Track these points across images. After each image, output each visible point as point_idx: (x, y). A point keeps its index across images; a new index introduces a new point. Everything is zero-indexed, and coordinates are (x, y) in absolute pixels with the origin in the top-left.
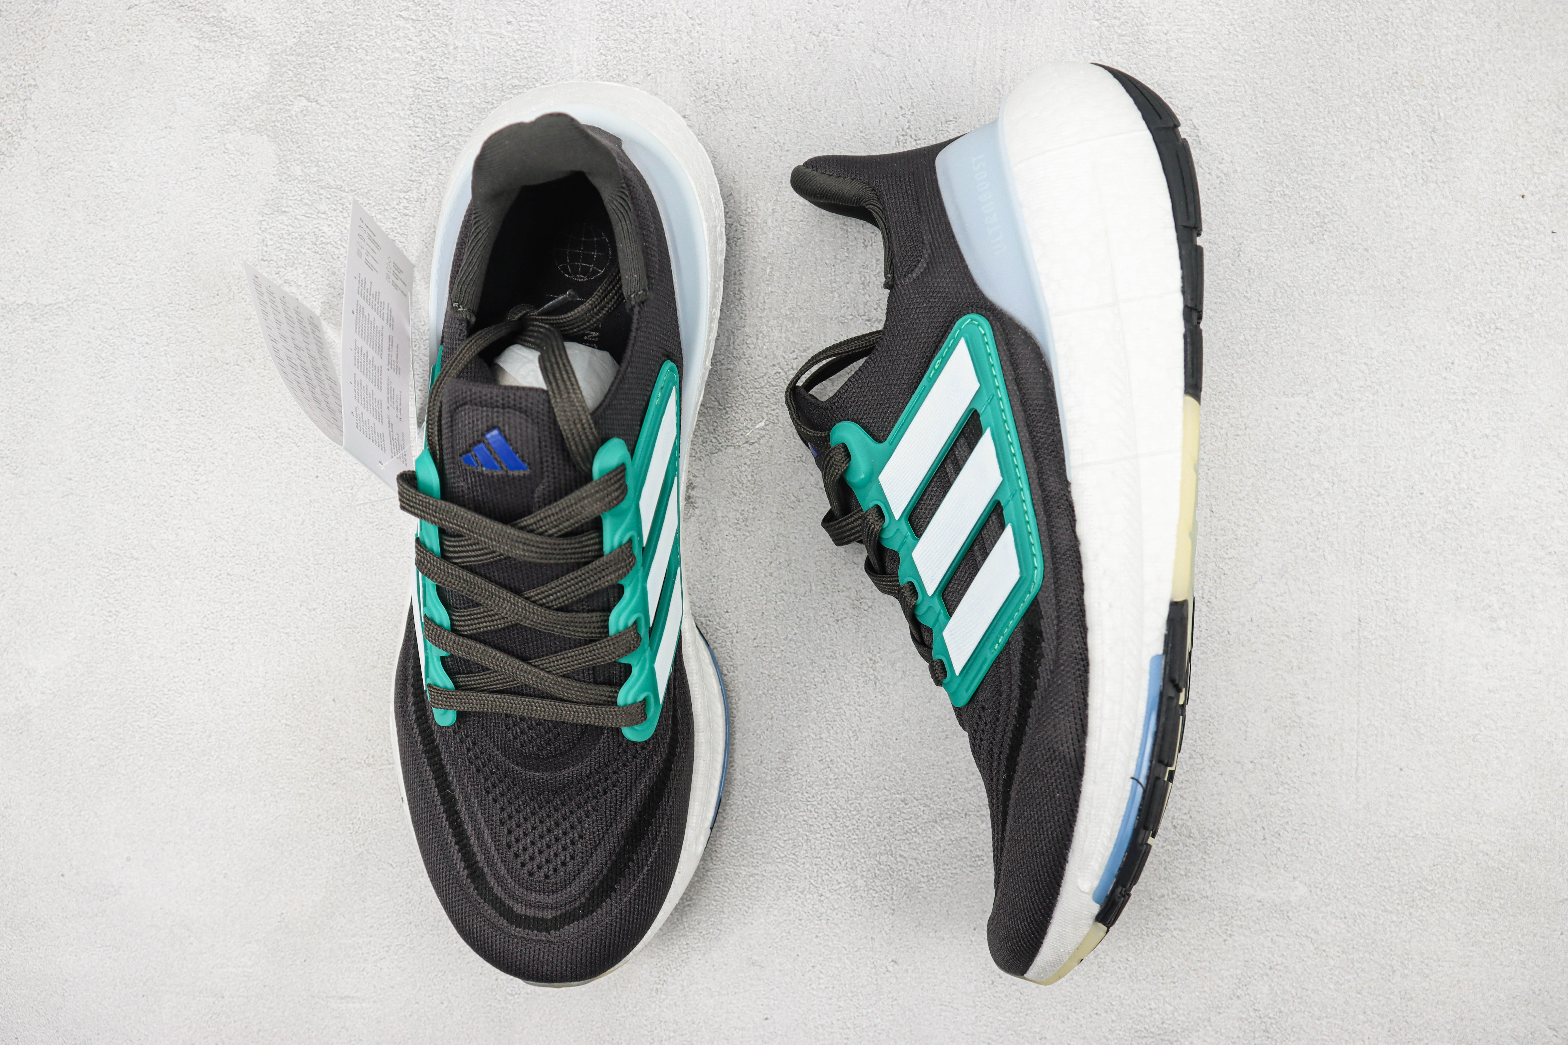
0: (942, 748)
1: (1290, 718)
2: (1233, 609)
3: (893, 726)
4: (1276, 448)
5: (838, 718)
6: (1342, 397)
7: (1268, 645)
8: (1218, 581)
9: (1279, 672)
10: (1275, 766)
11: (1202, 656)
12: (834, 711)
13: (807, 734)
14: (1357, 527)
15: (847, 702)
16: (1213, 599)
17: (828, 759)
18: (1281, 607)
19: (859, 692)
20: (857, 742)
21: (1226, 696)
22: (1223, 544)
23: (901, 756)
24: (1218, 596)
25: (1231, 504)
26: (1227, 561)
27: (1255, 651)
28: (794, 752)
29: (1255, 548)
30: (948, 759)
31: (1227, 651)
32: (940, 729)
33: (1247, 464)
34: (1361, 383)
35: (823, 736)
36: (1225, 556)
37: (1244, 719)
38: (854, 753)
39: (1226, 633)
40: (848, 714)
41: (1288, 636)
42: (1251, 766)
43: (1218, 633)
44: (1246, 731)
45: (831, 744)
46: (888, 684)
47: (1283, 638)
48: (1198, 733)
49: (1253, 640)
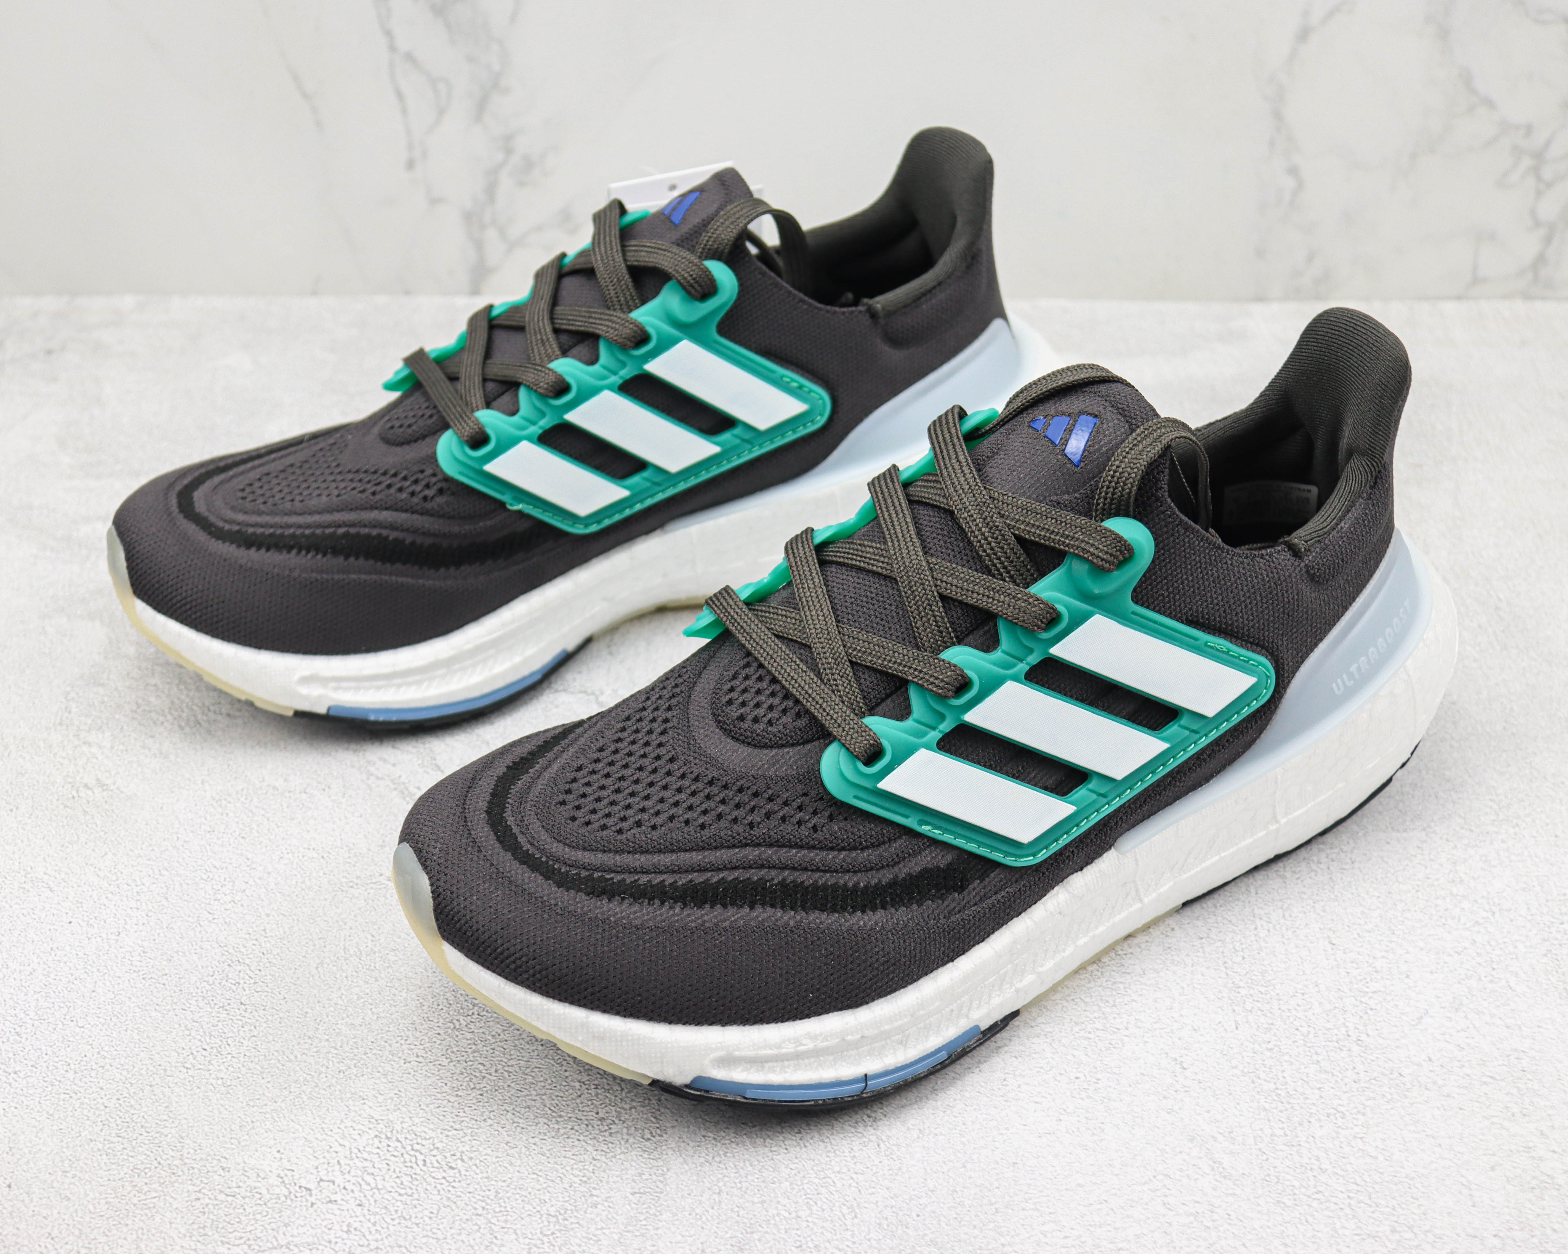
0: (991, 1225)
1: (1534, 1178)
2: (1397, 1047)
3: (911, 1199)
4: (1400, 880)
5: (823, 1190)
6: (1471, 831)
7: (1466, 1088)
8: (1365, 1017)
9: (1495, 1120)
10: (1535, 1240)
11: (1369, 1103)
12: (816, 1181)
13: (775, 1212)
14: (1545, 955)
15: (837, 1169)
16: (1363, 1037)
17: (810, 1245)
18: (1468, 1044)
19: (854, 1157)
20: (856, 1221)
21: (1423, 1150)
22: (1359, 978)
23: (927, 1238)
24: (1370, 1033)
25: (1357, 936)
26: (1371, 995)
27: (1448, 1096)
28: (756, 1236)
29: (1407, 981)
30: (1003, 1240)
31: (1406, 1097)
32: (985, 1201)
33: (1366, 896)
34: (1493, 817)
35: (800, 1213)
36: (1366, 989)
37: (1462, 1180)
38: (852, 1236)
39: (1396, 1075)
40: (839, 1184)
41: (1491, 1077)
42: (1496, 1242)
43: (1384, 1075)
44: (1471, 1195)
45: (814, 1223)
46: (898, 1145)
47: (1484, 1079)
48: (1394, 1198)
49: (1440, 1082)
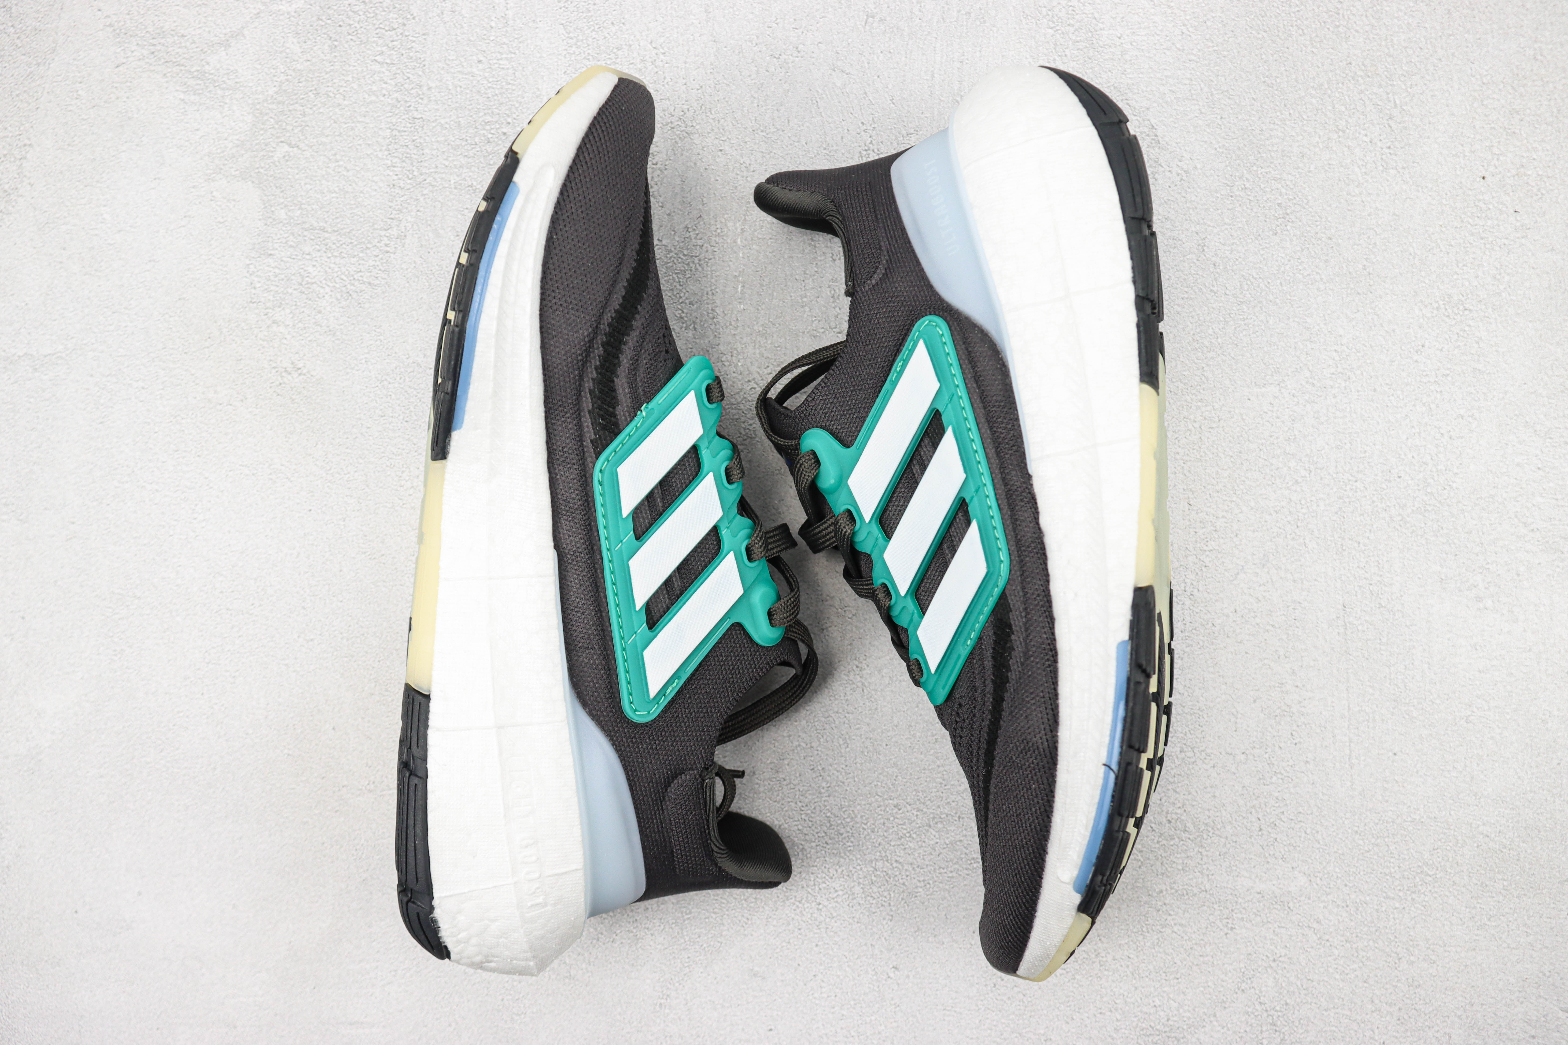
0: (932, 751)
1: (1279, 708)
2: (1216, 601)
3: (882, 733)
4: (1251, 439)
5: (827, 726)
6: (1314, 385)
7: (1253, 635)
8: (1200, 573)
9: (1266, 661)
10: (1267, 756)
11: (1187, 649)
12: (823, 719)
13: (797, 743)
14: (1336, 513)
15: (836, 710)
16: (1195, 592)
17: (820, 768)
18: (1264, 597)
19: (847, 700)
20: (848, 750)
21: (1214, 688)
22: (1203, 537)
23: (891, 762)
24: (1200, 588)
25: (1208, 496)
26: (1208, 553)
27: (1241, 642)
28: (786, 762)
29: (1235, 539)
30: (938, 763)
31: (1213, 644)
32: (929, 734)
33: (1223, 456)
34: (1333, 370)
35: (813, 744)
36: (1205, 548)
37: (1234, 711)
38: (845, 760)
39: (1210, 625)
40: (837, 722)
41: (1273, 626)
42: (1243, 757)
43: (1202, 625)
44: (1236, 723)
45: (822, 752)
46: (876, 690)
47: (1268, 627)
48: (1187, 726)
49: (1238, 631)
